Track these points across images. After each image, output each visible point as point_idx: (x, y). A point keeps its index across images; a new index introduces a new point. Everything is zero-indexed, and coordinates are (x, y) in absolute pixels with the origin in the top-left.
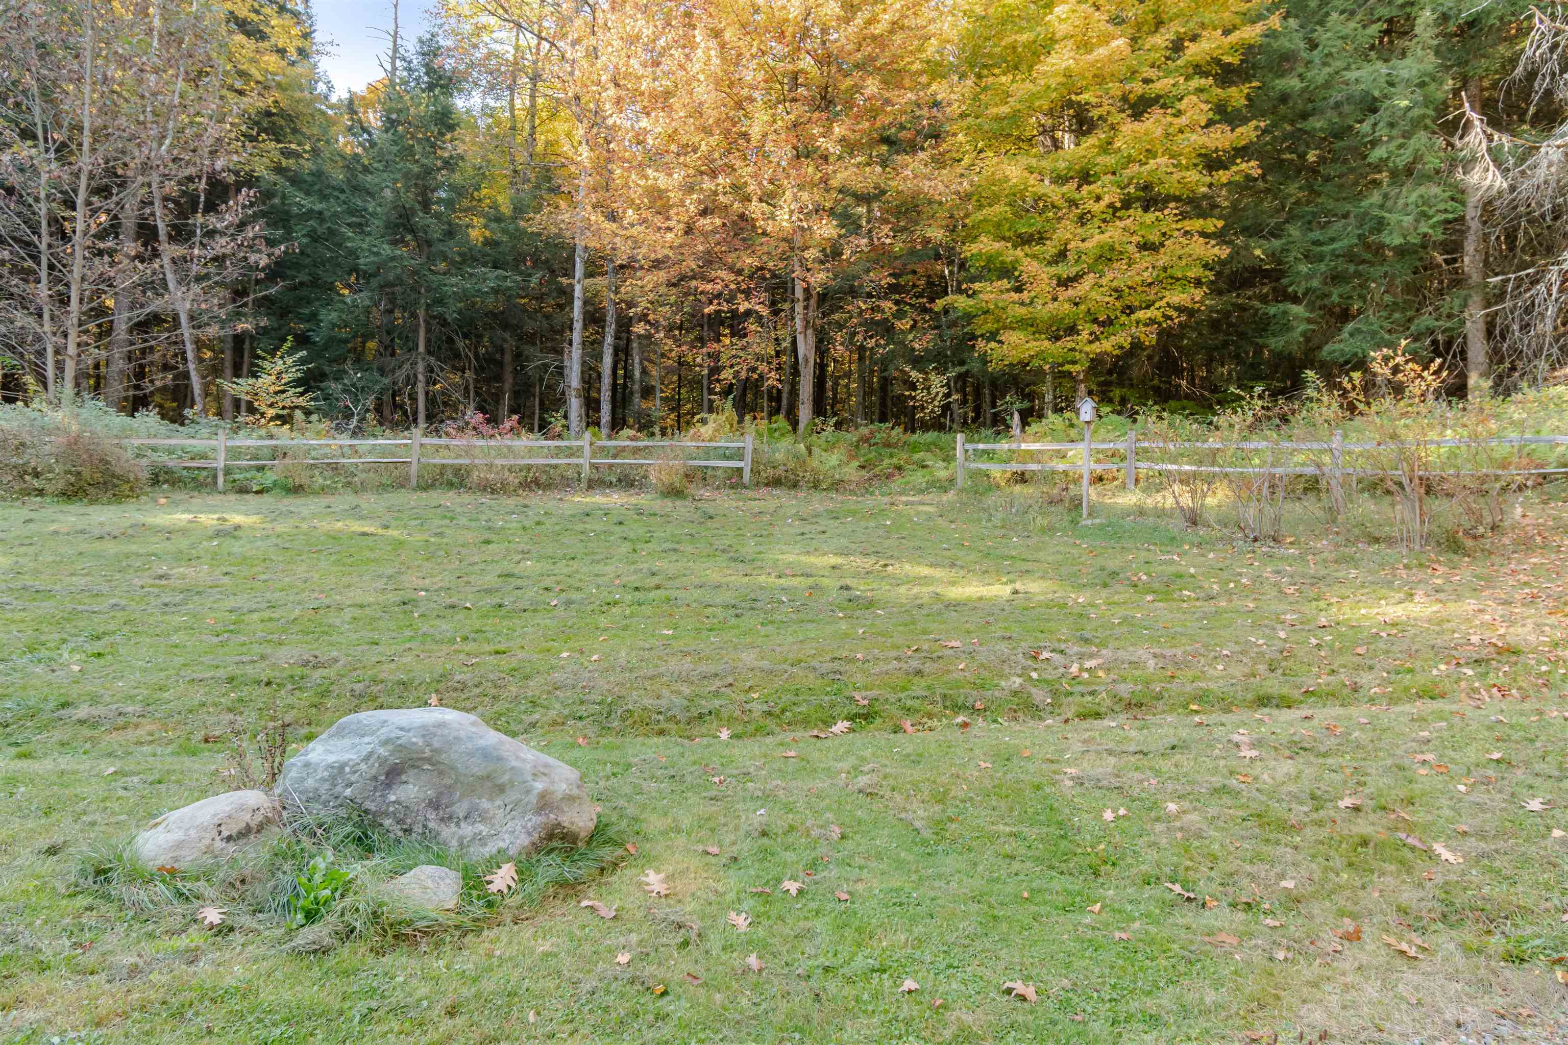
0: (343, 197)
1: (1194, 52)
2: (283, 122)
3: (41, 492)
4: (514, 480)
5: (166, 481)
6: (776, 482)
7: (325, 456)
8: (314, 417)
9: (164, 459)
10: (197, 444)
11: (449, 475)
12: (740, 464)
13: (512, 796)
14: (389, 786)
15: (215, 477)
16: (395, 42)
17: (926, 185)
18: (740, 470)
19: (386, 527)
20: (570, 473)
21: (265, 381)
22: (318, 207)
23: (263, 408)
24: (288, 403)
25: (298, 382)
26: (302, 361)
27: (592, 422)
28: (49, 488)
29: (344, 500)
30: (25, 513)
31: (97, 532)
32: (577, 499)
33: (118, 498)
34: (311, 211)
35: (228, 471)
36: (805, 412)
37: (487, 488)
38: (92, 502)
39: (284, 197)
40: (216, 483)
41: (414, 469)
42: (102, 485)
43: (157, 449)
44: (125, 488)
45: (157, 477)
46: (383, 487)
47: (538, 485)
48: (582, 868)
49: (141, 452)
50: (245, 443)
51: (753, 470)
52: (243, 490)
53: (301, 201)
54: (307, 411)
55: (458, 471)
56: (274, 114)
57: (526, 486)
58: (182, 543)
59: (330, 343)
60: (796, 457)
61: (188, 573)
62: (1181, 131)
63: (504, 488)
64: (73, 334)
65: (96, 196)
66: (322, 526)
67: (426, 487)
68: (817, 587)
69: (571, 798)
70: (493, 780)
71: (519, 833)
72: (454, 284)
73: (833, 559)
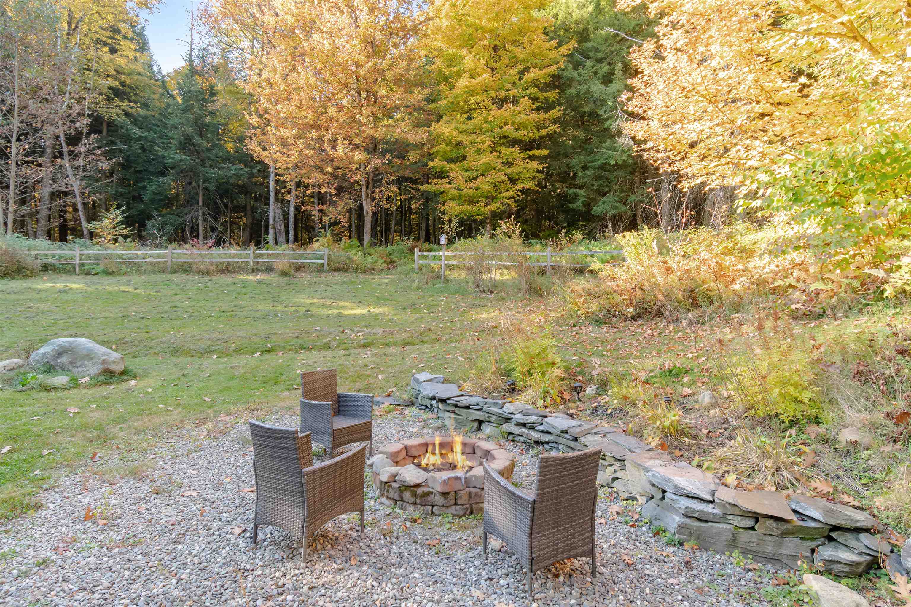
0: (158, 129)
1: (529, 76)
2: (129, 90)
4: (213, 268)
5: (51, 270)
6: (337, 270)
7: (129, 258)
8: (129, 240)
9: (49, 260)
10: (68, 253)
11: (186, 267)
12: (323, 261)
13: (94, 361)
14: (58, 358)
15: (74, 268)
16: (191, 47)
17: (409, 136)
18: (322, 264)
19: (136, 289)
20: (243, 265)
21: (106, 222)
22: (145, 134)
23: (105, 236)
24: (118, 233)
25: (121, 223)
26: (123, 213)
27: (287, 241)
29: (135, 278)
31: (8, 291)
32: (242, 277)
33: (25, 277)
34: (140, 136)
35: (82, 265)
36: (367, 237)
37: (201, 272)
38: (12, 279)
39: (127, 130)
40: (75, 271)
41: (169, 263)
42: (17, 272)
43: (47, 255)
44: (29, 273)
45: (45, 268)
46: (154, 272)
47: (228, 271)
48: (114, 380)
49: (37, 257)
50: (90, 252)
51: (328, 264)
52: (88, 274)
53: (136, 131)
54: (125, 237)
55: (190, 265)
56: (125, 86)
57: (222, 271)
58: (43, 295)
59: (153, 201)
60: (349, 258)
61: (41, 306)
62: (520, 113)
63: (208, 272)
64: (11, 202)
65: (22, 136)
66: (109, 288)
67: (175, 272)
68: (297, 311)
69: (114, 362)
70: (89, 356)
71: (94, 370)
72: (213, 172)
73: (315, 301)
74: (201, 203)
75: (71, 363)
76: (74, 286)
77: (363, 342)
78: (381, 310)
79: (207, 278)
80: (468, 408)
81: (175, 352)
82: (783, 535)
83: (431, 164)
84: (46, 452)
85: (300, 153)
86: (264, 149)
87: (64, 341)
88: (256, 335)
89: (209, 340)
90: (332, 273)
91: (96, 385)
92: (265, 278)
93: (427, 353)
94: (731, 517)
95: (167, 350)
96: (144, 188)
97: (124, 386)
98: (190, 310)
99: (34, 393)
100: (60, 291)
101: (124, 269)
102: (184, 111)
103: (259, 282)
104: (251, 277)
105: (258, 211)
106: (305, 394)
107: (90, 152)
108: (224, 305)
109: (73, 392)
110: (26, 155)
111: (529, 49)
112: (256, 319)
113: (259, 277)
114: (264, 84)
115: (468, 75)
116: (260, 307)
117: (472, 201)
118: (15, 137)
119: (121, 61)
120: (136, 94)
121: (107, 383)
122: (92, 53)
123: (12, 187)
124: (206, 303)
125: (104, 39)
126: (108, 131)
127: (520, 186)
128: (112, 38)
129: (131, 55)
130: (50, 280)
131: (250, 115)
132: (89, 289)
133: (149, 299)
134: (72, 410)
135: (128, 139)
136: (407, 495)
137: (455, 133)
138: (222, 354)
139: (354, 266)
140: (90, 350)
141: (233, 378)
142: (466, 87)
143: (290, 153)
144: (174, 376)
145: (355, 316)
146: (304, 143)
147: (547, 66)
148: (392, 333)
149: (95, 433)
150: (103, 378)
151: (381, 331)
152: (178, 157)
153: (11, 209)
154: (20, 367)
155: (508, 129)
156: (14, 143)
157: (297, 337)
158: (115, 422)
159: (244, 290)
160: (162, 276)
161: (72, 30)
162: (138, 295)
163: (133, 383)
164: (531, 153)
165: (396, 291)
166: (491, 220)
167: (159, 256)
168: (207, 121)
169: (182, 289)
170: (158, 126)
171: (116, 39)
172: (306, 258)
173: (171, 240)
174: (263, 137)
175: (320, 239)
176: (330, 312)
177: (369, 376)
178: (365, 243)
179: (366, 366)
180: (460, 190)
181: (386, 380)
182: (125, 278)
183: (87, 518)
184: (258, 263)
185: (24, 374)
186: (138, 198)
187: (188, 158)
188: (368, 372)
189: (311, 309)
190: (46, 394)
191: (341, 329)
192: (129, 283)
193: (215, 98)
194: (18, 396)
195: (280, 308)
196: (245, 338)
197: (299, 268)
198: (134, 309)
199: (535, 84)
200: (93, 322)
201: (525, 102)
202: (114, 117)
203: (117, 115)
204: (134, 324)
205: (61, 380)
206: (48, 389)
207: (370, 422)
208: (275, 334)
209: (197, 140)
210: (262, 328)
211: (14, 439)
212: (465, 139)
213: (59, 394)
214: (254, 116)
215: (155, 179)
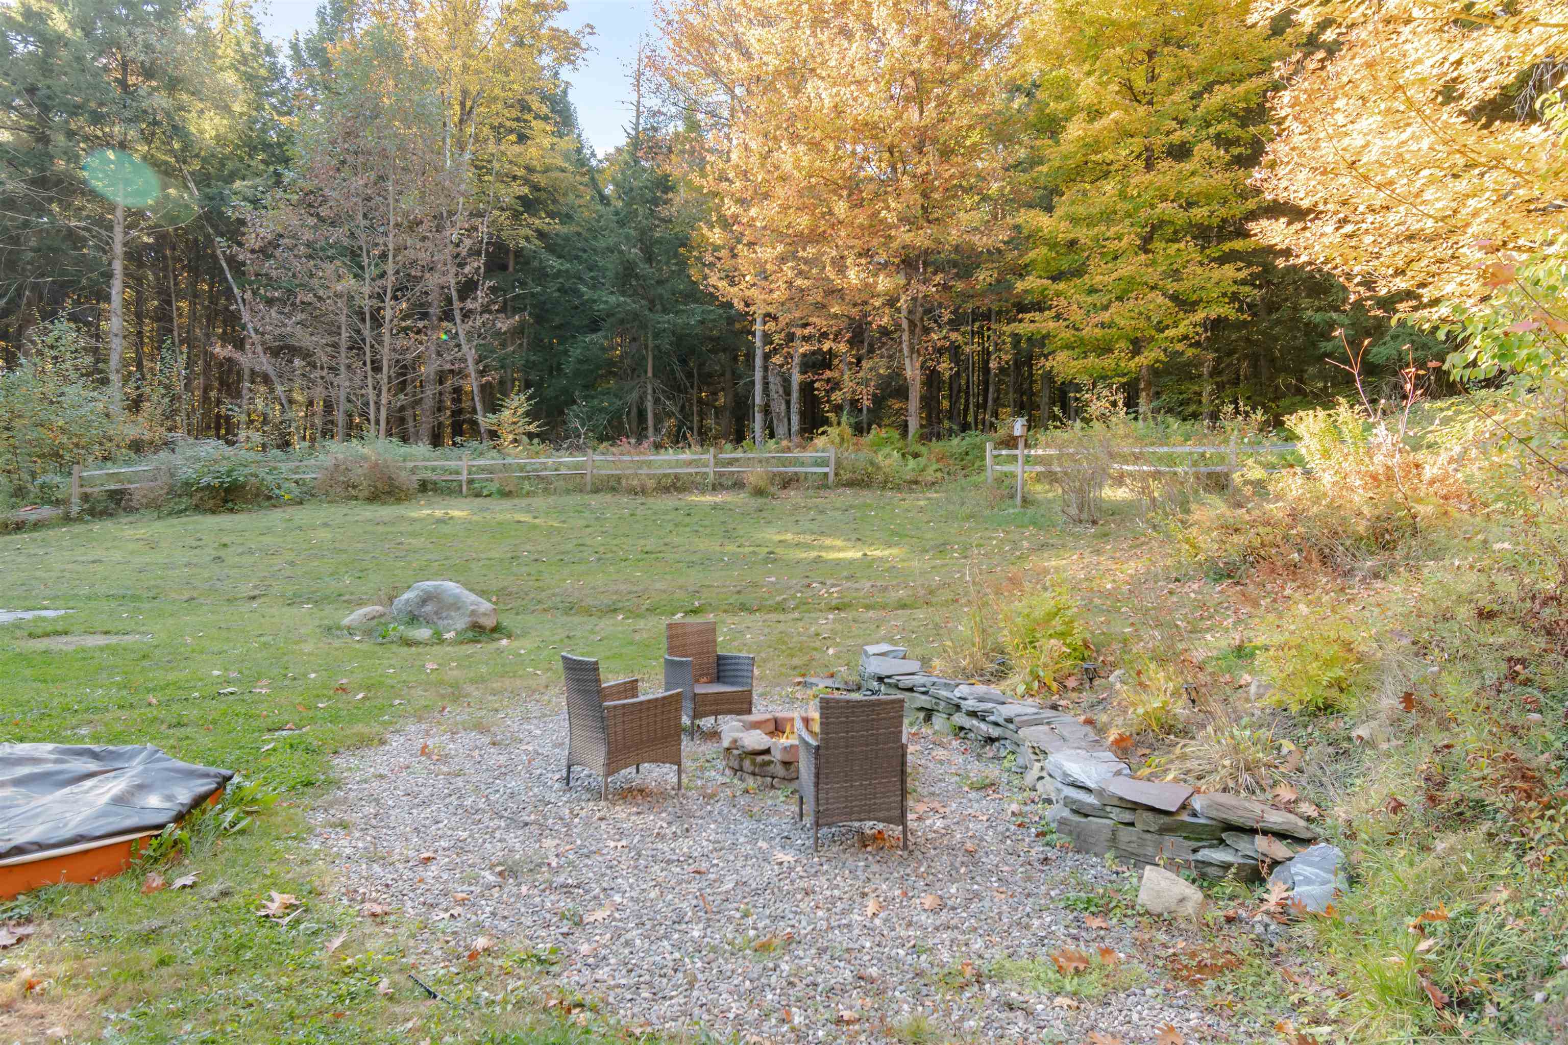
0: (585, 256)
1: (1213, 101)
2: (545, 196)
3: (356, 498)
4: (651, 484)
5: (431, 490)
6: (850, 484)
7: (535, 470)
8: (536, 441)
9: (429, 475)
10: (452, 464)
11: (613, 483)
12: (826, 470)
13: (462, 611)
14: (422, 606)
15: (460, 486)
16: (638, 111)
17: (975, 239)
18: (826, 475)
19: (536, 517)
20: (698, 479)
21: (506, 414)
22: (567, 266)
23: (505, 435)
24: (522, 430)
25: (526, 414)
26: (529, 398)
27: (789, 433)
28: (361, 495)
29: (539, 502)
30: (345, 511)
32: (693, 498)
33: (399, 500)
34: (559, 271)
35: (470, 482)
36: (914, 425)
37: (633, 492)
38: (384, 503)
39: (541, 262)
40: (460, 491)
41: (589, 477)
42: (389, 493)
43: (426, 468)
44: (403, 495)
45: (424, 487)
46: (568, 492)
47: (676, 489)
48: (482, 638)
49: (413, 471)
50: (482, 462)
51: (836, 474)
52: (478, 495)
53: (554, 263)
54: (530, 436)
55: (619, 479)
56: (539, 190)
57: (667, 490)
58: (417, 527)
59: (577, 373)
60: (872, 463)
61: (413, 541)
62: (1193, 174)
63: (644, 492)
64: (384, 389)
65: (399, 291)
66: (500, 517)
67: (596, 491)
68: (754, 553)
69: (485, 614)
70: (456, 605)
71: (461, 623)
72: (665, 320)
73: (789, 536)
74: (650, 374)
75: (436, 613)
76: (456, 513)
77: (834, 603)
78: (887, 553)
79: (640, 499)
80: (911, 690)
81: (570, 609)
82: (1163, 831)
83: (1020, 286)
84: (397, 702)
85: (790, 283)
86: (733, 284)
87: (429, 585)
88: (680, 588)
89: (616, 592)
90: (840, 490)
91: (462, 643)
92: (729, 499)
93: (920, 620)
94: (1108, 809)
95: (560, 605)
96: (566, 352)
97: (495, 645)
98: (602, 549)
99: (394, 648)
100: (440, 521)
101: (527, 487)
102: (621, 223)
103: (715, 507)
104: (708, 498)
105: (741, 383)
106: (671, 650)
107: (486, 309)
108: (651, 543)
109: (435, 648)
110: (403, 319)
111: (1208, 50)
112: (691, 565)
113: (719, 498)
114: (731, 175)
115: (1083, 115)
116: (702, 547)
117: (1104, 349)
118: (389, 295)
119: (533, 152)
120: (555, 201)
121: (475, 641)
122: (492, 148)
123: (385, 369)
124: (625, 540)
125: (508, 124)
126: (516, 263)
127: (1200, 316)
128: (518, 119)
129: (546, 142)
130: (429, 505)
131: (711, 227)
132: (475, 518)
133: (551, 531)
134: (430, 666)
135: (542, 275)
136: (747, 764)
137: (1063, 225)
138: (633, 614)
139: (881, 478)
140: (457, 597)
141: (631, 643)
142: (1080, 138)
143: (772, 286)
144: (557, 638)
145: (838, 563)
146: (793, 268)
147: (1251, 76)
148: (885, 589)
149: (450, 690)
150: (470, 634)
151: (868, 585)
152: (612, 299)
153: (384, 401)
154: (381, 616)
155: (1166, 209)
156: (389, 302)
157: (739, 592)
158: (473, 681)
159: (687, 520)
160: (578, 498)
161: (466, 115)
162: (535, 527)
163: (504, 642)
164: (1227, 246)
165: (928, 522)
166: (1149, 384)
167: (577, 466)
168: (657, 235)
169: (597, 518)
170: (585, 251)
171: (525, 121)
172: (802, 464)
173: (601, 439)
174: (733, 262)
175: (829, 429)
176: (804, 555)
177: (815, 649)
178: (910, 434)
179: (818, 635)
180: (1077, 329)
181: (837, 656)
182: (524, 502)
183: (423, 753)
184: (721, 474)
185: (386, 624)
186: (555, 369)
187: (628, 300)
188: (818, 644)
189: (777, 550)
190: (406, 649)
191: (809, 581)
192: (528, 509)
193: (670, 195)
194: (377, 648)
195: (731, 548)
196: (665, 591)
197: (787, 483)
198: (528, 547)
199: (1225, 111)
200: (473, 565)
201: (1204, 149)
202: (523, 243)
203: (527, 239)
204: (524, 569)
205: (423, 633)
206: (409, 643)
207: (750, 692)
208: (708, 586)
209: (643, 268)
210: (694, 577)
211: (369, 688)
212: (1083, 234)
213: (420, 649)
214: (717, 230)
215: (580, 338)
